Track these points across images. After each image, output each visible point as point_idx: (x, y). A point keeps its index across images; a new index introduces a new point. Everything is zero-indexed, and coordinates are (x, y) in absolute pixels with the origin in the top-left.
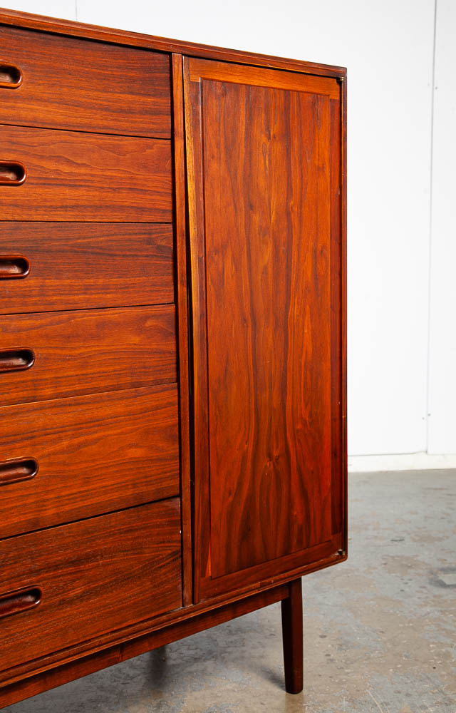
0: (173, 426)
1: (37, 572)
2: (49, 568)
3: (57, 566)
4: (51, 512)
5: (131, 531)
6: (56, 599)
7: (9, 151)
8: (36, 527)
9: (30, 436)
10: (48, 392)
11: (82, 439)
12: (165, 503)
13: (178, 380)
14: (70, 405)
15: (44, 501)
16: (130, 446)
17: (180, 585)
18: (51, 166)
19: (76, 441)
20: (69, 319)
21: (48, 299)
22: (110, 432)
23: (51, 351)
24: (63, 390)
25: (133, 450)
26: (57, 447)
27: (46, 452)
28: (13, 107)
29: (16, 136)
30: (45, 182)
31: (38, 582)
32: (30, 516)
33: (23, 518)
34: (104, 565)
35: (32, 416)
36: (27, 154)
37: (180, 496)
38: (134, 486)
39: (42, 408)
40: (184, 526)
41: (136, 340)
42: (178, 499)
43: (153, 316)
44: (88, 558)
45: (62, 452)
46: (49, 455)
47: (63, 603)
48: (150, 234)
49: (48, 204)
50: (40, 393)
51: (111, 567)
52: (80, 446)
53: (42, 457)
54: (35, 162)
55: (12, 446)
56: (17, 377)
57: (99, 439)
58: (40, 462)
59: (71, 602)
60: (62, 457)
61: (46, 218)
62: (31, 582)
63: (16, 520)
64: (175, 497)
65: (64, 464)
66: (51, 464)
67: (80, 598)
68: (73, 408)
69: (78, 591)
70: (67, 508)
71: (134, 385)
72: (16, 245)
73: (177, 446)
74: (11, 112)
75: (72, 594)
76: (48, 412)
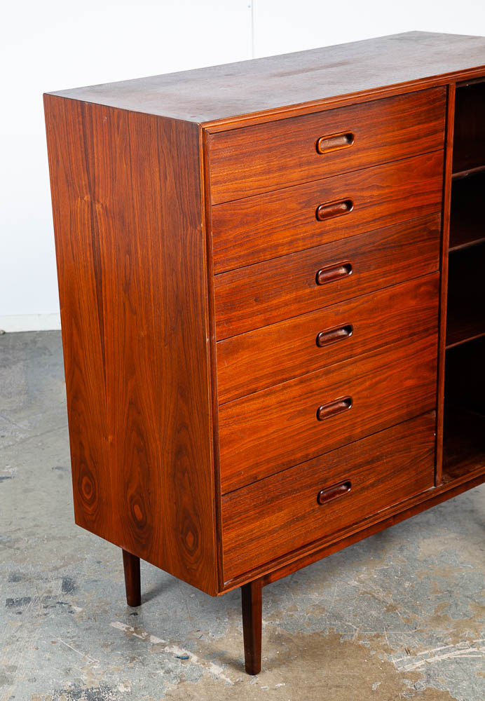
0: (435, 359)
1: (349, 470)
2: (356, 467)
3: (360, 466)
4: (359, 430)
5: (404, 437)
6: (359, 487)
7: (344, 191)
8: (350, 440)
9: (348, 382)
10: (360, 350)
11: (378, 378)
12: (426, 416)
13: (439, 326)
14: (372, 357)
15: (356, 423)
16: (406, 379)
17: (433, 472)
18: (367, 194)
19: (374, 381)
20: (373, 298)
21: (361, 286)
22: (395, 371)
23: (362, 322)
24: (369, 347)
25: (408, 381)
26: (363, 386)
27: (357, 390)
28: (348, 161)
29: (349, 180)
30: (364, 207)
31: (350, 476)
32: (346, 435)
33: (342, 436)
34: (387, 462)
35: (349, 368)
36: (354, 190)
37: (436, 409)
38: (408, 406)
39: (355, 362)
40: (438, 431)
41: (413, 303)
42: (434, 412)
43: (425, 284)
44: (378, 458)
45: (366, 389)
46: (358, 393)
47: (363, 489)
48: (425, 224)
49: (365, 221)
50: (355, 352)
51: (390, 464)
52: (377, 383)
53: (354, 395)
54: (359, 194)
55: (337, 390)
56: (343, 344)
57: (388, 377)
58: (354, 398)
59: (367, 488)
60: (365, 393)
61: (363, 231)
62: (345, 478)
63: (339, 438)
64: (433, 409)
65: (367, 397)
66: (359, 398)
67: (373, 485)
68: (373, 359)
69: (371, 481)
70: (367, 427)
71: (410, 335)
72: (346, 254)
73: (436, 373)
74: (348, 164)
75: (368, 483)
76: (358, 364)
